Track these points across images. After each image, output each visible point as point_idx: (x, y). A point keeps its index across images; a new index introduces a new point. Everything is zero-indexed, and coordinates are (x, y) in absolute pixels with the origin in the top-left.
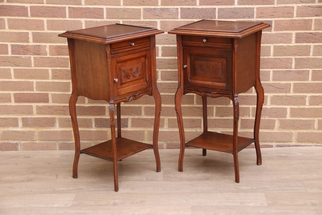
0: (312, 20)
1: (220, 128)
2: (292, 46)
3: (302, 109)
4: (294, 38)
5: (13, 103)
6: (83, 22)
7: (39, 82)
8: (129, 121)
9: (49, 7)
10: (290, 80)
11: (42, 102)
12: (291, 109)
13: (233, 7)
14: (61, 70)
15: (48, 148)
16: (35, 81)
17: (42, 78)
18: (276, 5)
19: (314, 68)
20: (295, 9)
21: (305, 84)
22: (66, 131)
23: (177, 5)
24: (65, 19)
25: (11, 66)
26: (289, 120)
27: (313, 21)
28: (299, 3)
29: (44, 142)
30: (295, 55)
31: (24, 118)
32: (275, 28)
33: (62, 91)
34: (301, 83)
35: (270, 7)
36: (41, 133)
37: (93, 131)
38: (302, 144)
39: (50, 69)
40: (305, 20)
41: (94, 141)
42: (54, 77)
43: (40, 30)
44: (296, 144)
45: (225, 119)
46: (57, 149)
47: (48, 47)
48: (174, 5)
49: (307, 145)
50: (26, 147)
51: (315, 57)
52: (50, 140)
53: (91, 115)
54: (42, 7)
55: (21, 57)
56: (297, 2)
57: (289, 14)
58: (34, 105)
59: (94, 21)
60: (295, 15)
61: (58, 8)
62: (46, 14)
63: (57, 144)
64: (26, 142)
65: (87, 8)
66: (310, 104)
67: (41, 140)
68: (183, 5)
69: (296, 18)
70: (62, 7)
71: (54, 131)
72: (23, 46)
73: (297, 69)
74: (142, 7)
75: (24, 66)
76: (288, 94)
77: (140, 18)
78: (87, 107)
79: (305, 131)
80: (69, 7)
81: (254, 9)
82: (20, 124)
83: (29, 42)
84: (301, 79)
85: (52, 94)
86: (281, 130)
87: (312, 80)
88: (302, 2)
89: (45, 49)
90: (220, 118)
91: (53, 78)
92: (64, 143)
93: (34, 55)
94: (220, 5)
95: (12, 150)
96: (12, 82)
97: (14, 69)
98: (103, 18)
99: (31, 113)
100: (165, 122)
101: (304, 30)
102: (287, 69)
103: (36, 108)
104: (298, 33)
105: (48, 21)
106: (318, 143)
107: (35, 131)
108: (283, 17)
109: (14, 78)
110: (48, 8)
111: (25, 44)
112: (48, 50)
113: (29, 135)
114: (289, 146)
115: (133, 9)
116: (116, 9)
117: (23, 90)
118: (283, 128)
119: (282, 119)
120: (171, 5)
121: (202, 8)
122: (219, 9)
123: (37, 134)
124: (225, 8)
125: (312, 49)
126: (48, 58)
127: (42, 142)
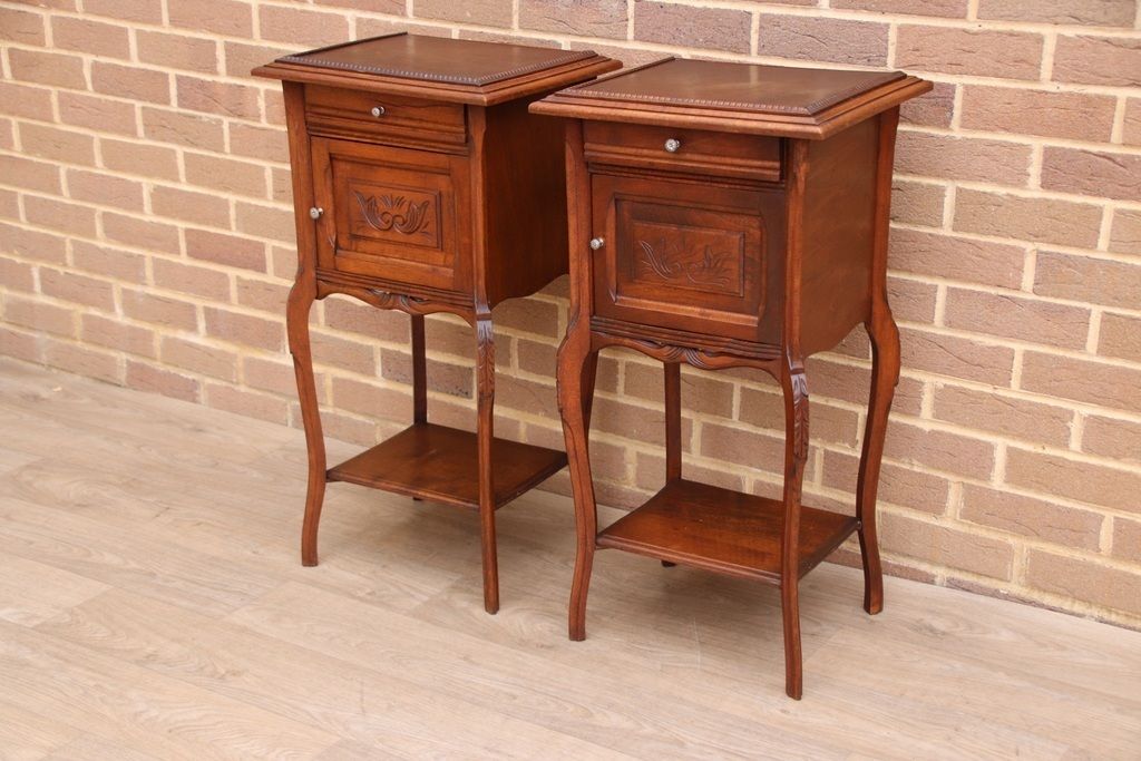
0: (1114, 100)
1: (751, 465)
2: (1026, 200)
3: (1052, 461)
4: (1035, 170)
5: (184, 259)
7: (242, 204)
10: (1012, 336)
11: (250, 269)
12: (1011, 451)
15: (267, 414)
16: (232, 198)
17: (250, 193)
18: (971, 24)
19: (1110, 305)
20: (1049, 47)
21: (1071, 365)
24: (305, 7)
25: (178, 142)
26: (1001, 493)
27: (1121, 105)
28: (1067, 23)
29: (259, 393)
30: (1037, 237)
31: (209, 309)
32: (966, 117)
34: (1055, 358)
35: (949, 30)
36: (250, 365)
37: (379, 388)
38: (1049, 600)
39: (268, 167)
40: (1087, 99)
41: (378, 421)
42: (279, 194)
43: (243, 37)
44: (1024, 592)
45: (770, 439)
46: (290, 423)
47: (262, 95)
49: (1067, 605)
50: (216, 399)
51: (1119, 259)
52: (272, 392)
53: (372, 334)
55: (201, 117)
56: (1058, 19)
57: (1025, 66)
58: (232, 273)
59: (382, 21)
60: (1046, 71)
63: (288, 407)
64: (215, 382)
66: (1087, 449)
67: (250, 387)
69: (1052, 87)
71: (281, 366)
72: (203, 85)
73: (1043, 299)
75: (206, 148)
76: (1001, 392)
77: (509, 26)
79: (1061, 551)
81: (886, 32)
82: (202, 324)
83: (217, 73)
84: (1053, 340)
85: (274, 247)
86: (970, 526)
87: (1100, 352)
88: (1078, 20)
89: (256, 101)
90: (755, 432)
91: (275, 198)
93: (229, 115)
94: (768, 1)
95: (185, 398)
96: (181, 192)
97: (184, 153)
99: (224, 297)
101: (1080, 139)
102: (1002, 292)
103: (238, 286)
104: (1054, 149)
105: (262, 11)
106: (1110, 611)
107: (235, 356)
108: (996, 76)
109: (185, 180)
111: (209, 78)
112: (262, 104)
113: (217, 364)
114: (993, 595)
117: (206, 222)
118: (977, 520)
119: (974, 482)
122: (763, 17)
123: (239, 364)
124: (786, 18)
125: (1106, 225)
126: (263, 129)
127: (253, 391)
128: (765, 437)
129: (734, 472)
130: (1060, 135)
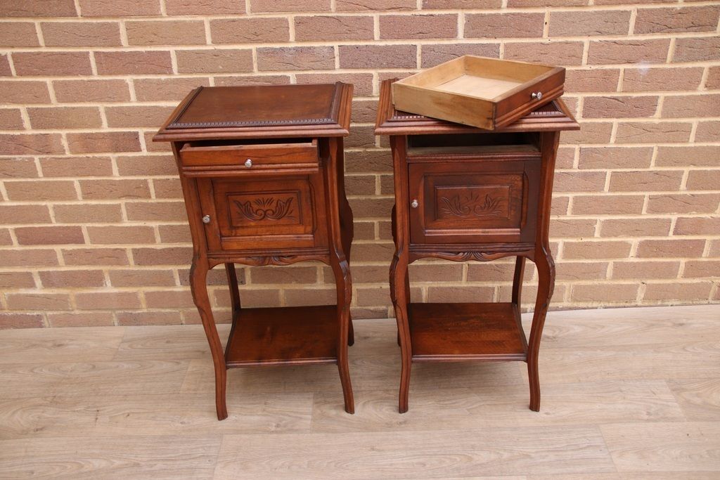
0: (618, 71)
1: (427, 281)
3: (586, 244)
4: (580, 109)
5: (16, 247)
6: (129, 83)
7: (58, 206)
8: (246, 273)
9: (52, 54)
10: (568, 191)
11: (72, 243)
12: (565, 244)
13: (453, 42)
14: (98, 181)
15: (98, 322)
16: (50, 204)
17: (63, 199)
18: (545, 40)
19: (615, 168)
20: (586, 48)
21: (596, 199)
22: (126, 293)
23: (330, 40)
24: (91, 78)
26: (560, 264)
27: (622, 73)
28: (595, 35)
29: (90, 312)
30: (580, 141)
31: (43, 272)
33: (108, 222)
34: (589, 197)
35: (534, 44)
36: (80, 297)
37: (179, 292)
38: (582, 305)
39: (76, 181)
40: (605, 72)
41: (181, 310)
42: (87, 195)
43: (42, 103)
44: (570, 305)
46: (116, 324)
47: (64, 137)
48: (324, 40)
49: (590, 306)
50: (57, 322)
51: (620, 146)
52: (99, 309)
53: (170, 263)
54: (39, 54)
55: (15, 159)
56: (591, 33)
57: (573, 58)
58: (57, 248)
59: (154, 79)
60: (585, 60)
61: (73, 54)
62: (49, 70)
63: (114, 315)
64: (55, 313)
65: (135, 52)
66: (603, 235)
67: (83, 310)
68: (344, 40)
69: (587, 68)
70: (80, 52)
71: (105, 294)
72: (13, 138)
73: (583, 171)
74: (253, 47)
75: (23, 177)
76: (562, 218)
77: (251, 71)
78: (161, 250)
79: (589, 283)
80: (96, 53)
81: (498, 48)
82: (38, 282)
83: (24, 129)
84: (588, 189)
85: (87, 227)
87: (610, 190)
88: (600, 33)
89: (60, 142)
90: (428, 264)
91: (84, 198)
92: (126, 314)
93: (38, 154)
94: (426, 38)
95: (33, 327)
96: (6, 207)
97: (4, 182)
98: (171, 73)
99: (55, 263)
100: (318, 273)
101: (602, 91)
102: (562, 171)
103: (63, 255)
104: (589, 98)
105: (55, 84)
106: (609, 302)
107: (68, 295)
109: (8, 199)
110: (50, 57)
111: (17, 133)
112: (65, 143)
113: (60, 302)
114: (556, 310)
115: (235, 51)
116: (197, 53)
117: (31, 221)
120: (317, 40)
121: (387, 46)
122: (423, 47)
123: (72, 299)
124: (438, 46)
125: (614, 131)
126: (69, 158)
127: (86, 312)
128: (434, 265)
129: (416, 286)
130: (592, 91)
